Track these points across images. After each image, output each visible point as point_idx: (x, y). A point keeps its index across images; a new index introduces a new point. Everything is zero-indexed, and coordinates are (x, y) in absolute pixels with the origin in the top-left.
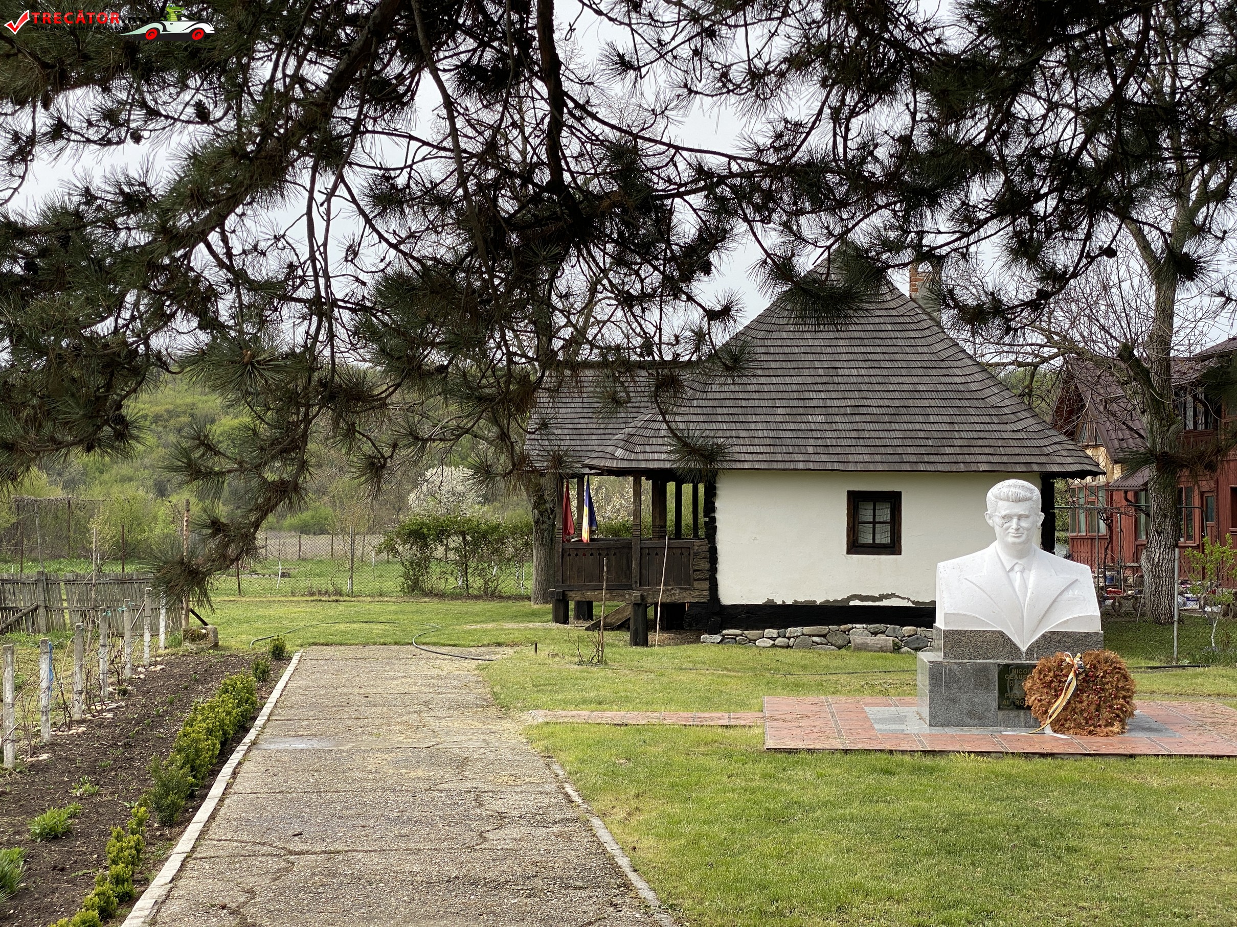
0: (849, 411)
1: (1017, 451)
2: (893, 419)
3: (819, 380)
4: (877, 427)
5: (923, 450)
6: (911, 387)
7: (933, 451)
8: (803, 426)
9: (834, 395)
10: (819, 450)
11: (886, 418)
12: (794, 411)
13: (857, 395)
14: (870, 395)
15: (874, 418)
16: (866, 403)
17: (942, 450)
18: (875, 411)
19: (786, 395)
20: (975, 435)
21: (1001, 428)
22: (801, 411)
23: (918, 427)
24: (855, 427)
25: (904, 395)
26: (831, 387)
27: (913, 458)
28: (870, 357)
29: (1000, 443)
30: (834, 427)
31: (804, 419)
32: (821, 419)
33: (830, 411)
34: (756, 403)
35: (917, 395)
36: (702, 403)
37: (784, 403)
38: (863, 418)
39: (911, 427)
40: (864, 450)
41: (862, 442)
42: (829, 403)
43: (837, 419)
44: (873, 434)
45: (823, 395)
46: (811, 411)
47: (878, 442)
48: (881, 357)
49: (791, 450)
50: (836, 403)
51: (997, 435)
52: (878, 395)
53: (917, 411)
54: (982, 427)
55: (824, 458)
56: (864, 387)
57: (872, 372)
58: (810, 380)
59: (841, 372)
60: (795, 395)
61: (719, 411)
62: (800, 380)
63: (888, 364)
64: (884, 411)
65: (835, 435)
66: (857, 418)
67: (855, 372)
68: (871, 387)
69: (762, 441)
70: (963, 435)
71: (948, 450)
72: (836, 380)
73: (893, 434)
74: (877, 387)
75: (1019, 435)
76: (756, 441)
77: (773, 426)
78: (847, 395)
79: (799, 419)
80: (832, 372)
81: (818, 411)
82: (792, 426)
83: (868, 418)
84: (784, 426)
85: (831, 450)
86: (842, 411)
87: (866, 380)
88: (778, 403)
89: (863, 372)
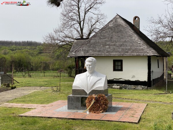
0: (113, 45)
1: (142, 52)
2: (121, 46)
3: (109, 40)
4: (118, 48)
5: (125, 52)
6: (125, 40)
7: (127, 52)
8: (105, 48)
9: (111, 42)
10: (107, 52)
11: (119, 46)
12: (104, 45)
13: (115, 42)
14: (117, 42)
15: (117, 46)
16: (116, 44)
17: (128, 52)
18: (118, 45)
19: (103, 43)
20: (134, 49)
21: (140, 47)
22: (105, 45)
23: (125, 48)
24: (114, 48)
25: (123, 42)
26: (111, 41)
27: (123, 54)
28: (118, 35)
29: (139, 50)
30: (110, 48)
31: (105, 47)
32: (108, 47)
33: (110, 45)
34: (97, 44)
35: (125, 42)
36: (88, 44)
37: (102, 44)
38: (115, 46)
39: (123, 48)
40: (114, 52)
41: (114, 51)
42: (110, 44)
43: (111, 47)
44: (117, 49)
45: (109, 42)
46: (106, 45)
47: (117, 51)
48: (120, 35)
49: (102, 52)
50: (111, 44)
51: (139, 49)
52: (119, 42)
53: (125, 45)
54: (136, 47)
55: (107, 54)
56: (116, 41)
57: (118, 38)
58: (107, 40)
59: (113, 38)
60: (104, 43)
61: (91, 46)
62: (106, 40)
63: (121, 36)
64: (119, 45)
65: (110, 50)
66: (114, 46)
67: (115, 38)
68: (118, 41)
69: (97, 51)
70: (133, 49)
71: (129, 52)
72: (112, 40)
73: (120, 49)
74: (119, 41)
75: (143, 49)
76: (96, 51)
77: (100, 48)
78: (113, 42)
79: (104, 47)
80: (111, 38)
81: (108, 45)
82: (103, 48)
83: (116, 46)
84: (102, 48)
85: (109, 52)
86: (112, 45)
87: (117, 39)
88: (101, 44)
89: (117, 38)
